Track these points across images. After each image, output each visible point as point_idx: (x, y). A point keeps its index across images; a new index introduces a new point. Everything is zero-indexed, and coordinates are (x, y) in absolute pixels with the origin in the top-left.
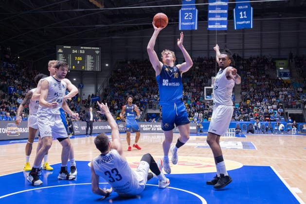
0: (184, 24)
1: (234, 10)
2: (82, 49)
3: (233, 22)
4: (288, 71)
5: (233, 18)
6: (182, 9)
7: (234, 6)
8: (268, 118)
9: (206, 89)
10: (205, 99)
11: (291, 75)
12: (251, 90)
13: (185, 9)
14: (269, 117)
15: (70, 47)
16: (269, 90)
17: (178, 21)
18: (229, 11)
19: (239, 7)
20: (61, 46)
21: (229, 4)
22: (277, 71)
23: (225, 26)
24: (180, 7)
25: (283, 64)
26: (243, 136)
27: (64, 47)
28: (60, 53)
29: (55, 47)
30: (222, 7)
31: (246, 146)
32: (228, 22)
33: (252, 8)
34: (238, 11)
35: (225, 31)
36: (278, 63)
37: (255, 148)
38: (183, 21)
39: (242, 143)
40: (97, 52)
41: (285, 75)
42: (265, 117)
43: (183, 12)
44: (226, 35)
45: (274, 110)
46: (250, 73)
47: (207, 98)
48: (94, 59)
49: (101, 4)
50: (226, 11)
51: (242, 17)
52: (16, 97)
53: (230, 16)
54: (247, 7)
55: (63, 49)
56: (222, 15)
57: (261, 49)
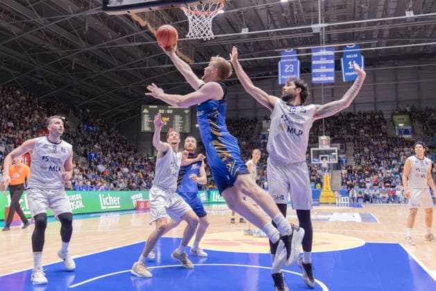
0: (285, 77)
1: (342, 59)
2: (170, 109)
3: (341, 73)
4: (409, 128)
5: (340, 69)
6: (282, 61)
7: (341, 55)
8: (388, 184)
9: (313, 151)
10: (313, 162)
11: (413, 132)
12: (366, 150)
13: (285, 61)
14: (390, 183)
15: (156, 107)
16: (388, 150)
17: (277, 74)
18: (335, 61)
19: (347, 56)
20: (147, 106)
21: (335, 53)
22: (396, 128)
23: (332, 79)
24: (280, 59)
25: (403, 119)
26: (359, 206)
27: (150, 107)
28: (146, 114)
29: (140, 107)
30: (328, 57)
31: (366, 218)
32: (335, 73)
33: (362, 57)
34: (347, 61)
35: (332, 84)
36: (396, 118)
37: (376, 221)
38: (284, 73)
39: (361, 215)
40: (187, 112)
41: (406, 132)
42: (385, 183)
43: (283, 64)
44: (333, 89)
45: (396, 174)
46: (363, 131)
47: (314, 161)
48: (183, 119)
49: (191, 59)
50: (332, 62)
51: (351, 68)
52: (96, 164)
53: (337, 66)
54: (356, 55)
55: (148, 109)
56: (328, 66)
57: (375, 103)
